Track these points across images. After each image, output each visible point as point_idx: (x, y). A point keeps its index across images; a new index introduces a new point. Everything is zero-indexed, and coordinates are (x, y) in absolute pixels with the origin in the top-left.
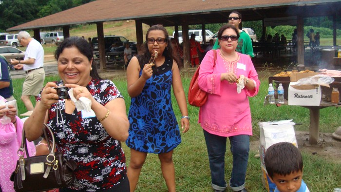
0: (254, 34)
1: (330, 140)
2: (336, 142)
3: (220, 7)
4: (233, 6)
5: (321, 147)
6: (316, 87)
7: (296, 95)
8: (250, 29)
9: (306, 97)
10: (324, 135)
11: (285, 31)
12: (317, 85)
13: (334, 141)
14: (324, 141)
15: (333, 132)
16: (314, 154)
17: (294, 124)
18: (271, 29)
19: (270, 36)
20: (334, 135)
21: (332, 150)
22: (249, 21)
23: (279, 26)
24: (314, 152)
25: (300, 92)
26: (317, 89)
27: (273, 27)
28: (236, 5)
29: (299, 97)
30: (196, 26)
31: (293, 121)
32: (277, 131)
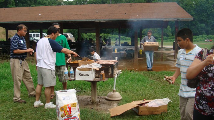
0: (73, 37)
1: (104, 101)
2: (107, 101)
3: (49, 19)
4: (57, 19)
5: (97, 105)
6: (90, 70)
7: (80, 74)
8: (71, 34)
9: (85, 75)
10: (101, 97)
11: (93, 36)
12: (91, 69)
13: (106, 101)
14: (100, 101)
15: (106, 96)
16: (92, 109)
17: (76, 91)
18: (85, 34)
19: (82, 39)
20: (106, 97)
21: (103, 106)
22: (72, 29)
23: (90, 33)
24: (93, 107)
25: (82, 72)
26: (91, 71)
27: (86, 33)
28: (59, 19)
29: (81, 75)
30: (38, 30)
31: (76, 90)
32: (65, 96)
